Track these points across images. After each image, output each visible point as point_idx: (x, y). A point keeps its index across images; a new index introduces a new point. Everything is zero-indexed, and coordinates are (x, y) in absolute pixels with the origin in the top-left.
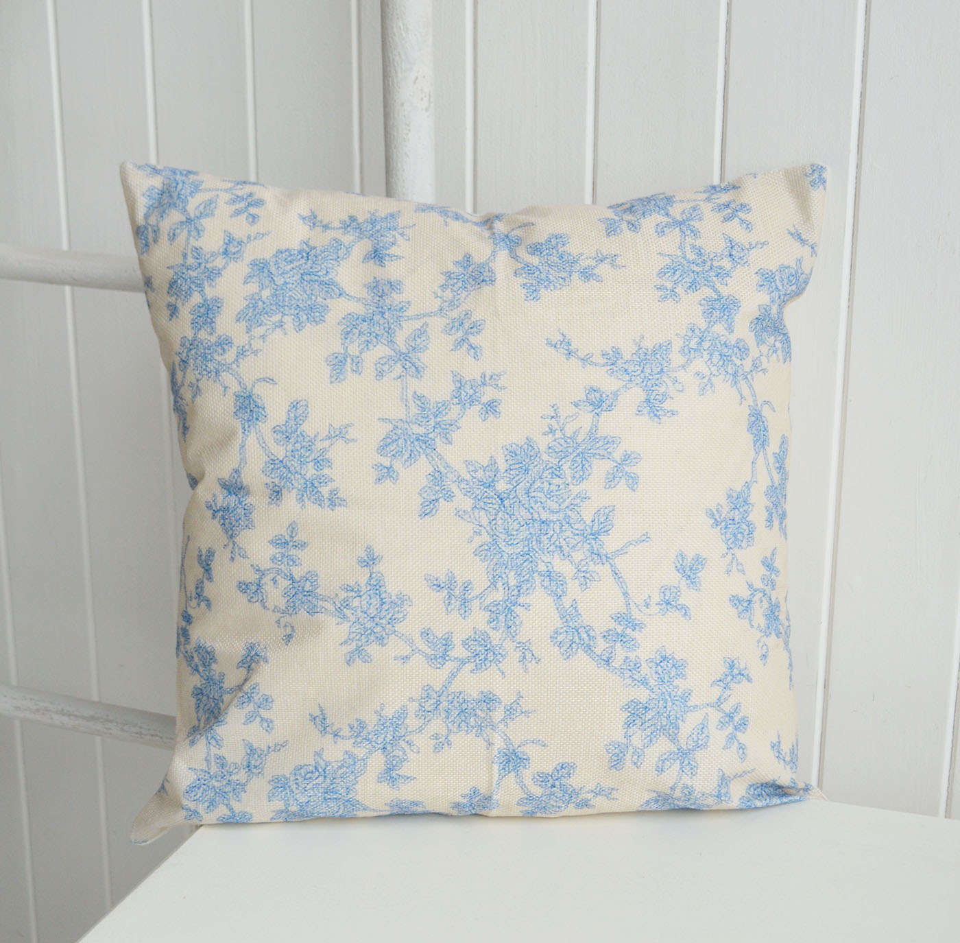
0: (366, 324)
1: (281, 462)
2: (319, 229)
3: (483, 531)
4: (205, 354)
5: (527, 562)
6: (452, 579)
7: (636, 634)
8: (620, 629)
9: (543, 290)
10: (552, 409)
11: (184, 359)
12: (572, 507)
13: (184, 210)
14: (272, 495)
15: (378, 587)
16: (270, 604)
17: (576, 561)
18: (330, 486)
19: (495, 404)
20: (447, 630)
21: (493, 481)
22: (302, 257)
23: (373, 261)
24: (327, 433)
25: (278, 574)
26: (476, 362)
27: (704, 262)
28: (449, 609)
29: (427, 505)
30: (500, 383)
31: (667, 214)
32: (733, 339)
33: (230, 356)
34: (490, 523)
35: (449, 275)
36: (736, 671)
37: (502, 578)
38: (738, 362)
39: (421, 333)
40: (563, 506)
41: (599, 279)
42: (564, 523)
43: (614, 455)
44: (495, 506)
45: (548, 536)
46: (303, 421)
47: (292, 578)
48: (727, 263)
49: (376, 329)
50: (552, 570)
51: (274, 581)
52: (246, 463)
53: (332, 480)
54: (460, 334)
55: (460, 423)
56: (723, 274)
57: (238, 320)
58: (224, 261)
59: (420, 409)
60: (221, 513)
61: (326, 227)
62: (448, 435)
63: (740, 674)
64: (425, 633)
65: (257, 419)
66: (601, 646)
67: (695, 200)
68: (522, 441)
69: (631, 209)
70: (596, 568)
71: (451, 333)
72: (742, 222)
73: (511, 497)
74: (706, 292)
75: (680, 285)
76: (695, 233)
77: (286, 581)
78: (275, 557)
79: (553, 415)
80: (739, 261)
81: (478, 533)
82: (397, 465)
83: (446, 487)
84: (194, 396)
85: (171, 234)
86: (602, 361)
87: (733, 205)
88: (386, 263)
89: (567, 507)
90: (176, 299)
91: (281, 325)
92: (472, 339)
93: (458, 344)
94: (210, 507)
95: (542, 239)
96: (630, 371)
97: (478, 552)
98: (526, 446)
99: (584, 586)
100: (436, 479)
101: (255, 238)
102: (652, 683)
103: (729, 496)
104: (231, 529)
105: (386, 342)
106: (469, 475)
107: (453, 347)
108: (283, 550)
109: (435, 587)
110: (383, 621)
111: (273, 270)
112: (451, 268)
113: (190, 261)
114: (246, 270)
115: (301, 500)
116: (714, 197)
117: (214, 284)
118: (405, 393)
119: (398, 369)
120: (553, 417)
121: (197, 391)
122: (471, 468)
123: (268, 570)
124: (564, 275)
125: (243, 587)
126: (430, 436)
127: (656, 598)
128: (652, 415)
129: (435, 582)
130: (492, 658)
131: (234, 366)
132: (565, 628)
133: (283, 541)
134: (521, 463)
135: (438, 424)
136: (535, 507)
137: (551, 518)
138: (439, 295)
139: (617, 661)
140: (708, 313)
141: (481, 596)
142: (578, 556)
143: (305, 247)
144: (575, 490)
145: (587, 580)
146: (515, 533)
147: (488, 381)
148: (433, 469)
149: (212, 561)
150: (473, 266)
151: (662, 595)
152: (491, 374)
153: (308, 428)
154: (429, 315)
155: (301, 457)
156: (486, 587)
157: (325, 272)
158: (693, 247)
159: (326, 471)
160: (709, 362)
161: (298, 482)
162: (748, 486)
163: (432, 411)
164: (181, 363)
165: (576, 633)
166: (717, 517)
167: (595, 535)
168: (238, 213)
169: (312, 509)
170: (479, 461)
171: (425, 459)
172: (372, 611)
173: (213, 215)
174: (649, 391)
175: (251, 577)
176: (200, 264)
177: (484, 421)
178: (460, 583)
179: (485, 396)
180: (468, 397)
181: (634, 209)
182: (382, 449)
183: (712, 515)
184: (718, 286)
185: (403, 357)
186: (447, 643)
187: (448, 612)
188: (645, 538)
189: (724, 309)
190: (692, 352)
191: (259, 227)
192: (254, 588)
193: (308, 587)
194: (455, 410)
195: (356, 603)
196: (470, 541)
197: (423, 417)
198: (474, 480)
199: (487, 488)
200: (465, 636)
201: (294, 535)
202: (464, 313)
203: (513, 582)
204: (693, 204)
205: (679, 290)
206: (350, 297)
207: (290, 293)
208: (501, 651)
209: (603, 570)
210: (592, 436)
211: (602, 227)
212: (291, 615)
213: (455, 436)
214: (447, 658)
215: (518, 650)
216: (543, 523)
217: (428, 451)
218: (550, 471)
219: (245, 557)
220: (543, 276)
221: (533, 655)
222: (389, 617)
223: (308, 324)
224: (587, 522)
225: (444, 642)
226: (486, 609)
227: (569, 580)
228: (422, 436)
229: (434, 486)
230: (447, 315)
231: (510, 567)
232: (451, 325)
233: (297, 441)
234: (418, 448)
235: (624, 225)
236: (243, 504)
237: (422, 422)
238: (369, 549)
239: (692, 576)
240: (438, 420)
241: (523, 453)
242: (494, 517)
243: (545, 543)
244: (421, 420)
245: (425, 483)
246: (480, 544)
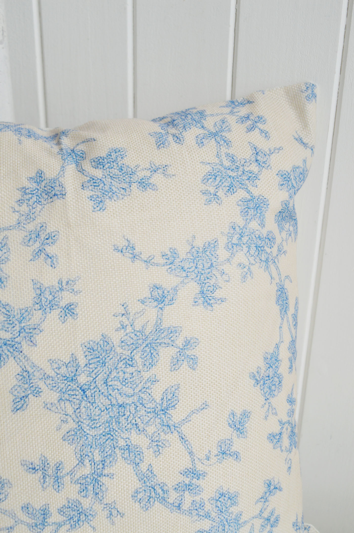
3: (69, 419)
5: (109, 440)
6: (45, 463)
7: (201, 482)
8: (187, 481)
9: (108, 201)
10: (123, 308)
12: (145, 390)
17: (150, 434)
19: (72, 307)
20: (44, 503)
21: (75, 375)
26: (53, 270)
27: (237, 168)
28: (45, 486)
29: (19, 402)
30: (76, 288)
31: (203, 127)
32: (264, 232)
34: (75, 411)
35: (24, 190)
36: (272, 487)
37: (89, 456)
38: (268, 250)
39: (2, 245)
40: (137, 390)
41: (154, 187)
42: (138, 404)
43: (177, 342)
45: (126, 416)
48: (254, 168)
50: (130, 444)
54: (37, 245)
55: (43, 326)
56: (253, 177)
59: (6, 316)
62: (32, 338)
63: (275, 488)
64: (26, 508)
66: (173, 496)
67: (222, 114)
68: (98, 338)
69: (172, 123)
70: (167, 436)
71: (29, 245)
72: (262, 131)
73: (92, 387)
74: (241, 194)
75: (220, 189)
76: (228, 143)
79: (123, 312)
80: (263, 165)
81: (65, 422)
83: (33, 384)
86: (163, 261)
87: (251, 117)
89: (140, 391)
92: (50, 250)
93: (37, 254)
95: (103, 154)
96: (186, 268)
97: (66, 437)
98: (102, 342)
99: (157, 453)
100: (24, 377)
102: (213, 515)
103: (266, 359)
106: (53, 372)
107: (32, 257)
109: (31, 470)
112: (27, 184)
116: (235, 110)
120: (123, 315)
122: (55, 366)
124: (125, 186)
126: (16, 340)
127: (215, 451)
128: (206, 304)
129: (31, 466)
130: (84, 519)
132: (143, 488)
134: (99, 357)
135: (23, 328)
136: (113, 394)
137: (127, 402)
138: (16, 209)
139: (186, 505)
140: (245, 212)
141: (71, 473)
142: (151, 429)
144: (146, 375)
145: (160, 448)
146: (97, 418)
147: (65, 287)
148: (21, 369)
150: (45, 182)
151: (220, 448)
152: (67, 280)
154: (9, 228)
156: (75, 464)
158: (227, 155)
160: (248, 254)
162: (277, 347)
163: (16, 318)
165: (153, 490)
166: (258, 378)
167: (165, 411)
170: (61, 359)
171: (14, 361)
174: (202, 284)
177: (63, 323)
178: (52, 464)
179: (64, 301)
180: (48, 302)
181: (175, 122)
183: (254, 376)
184: (250, 188)
186: (45, 513)
187: (44, 489)
188: (205, 406)
189: (257, 208)
190: (235, 247)
194: (37, 316)
196: (59, 429)
197: (8, 324)
198: (58, 376)
199: (70, 381)
200: (60, 506)
202: (40, 225)
204: (220, 117)
205: (221, 193)
208: (91, 512)
209: (173, 438)
210: (158, 329)
211: (153, 140)
213: (38, 338)
214: (46, 524)
215: (105, 509)
216: (121, 406)
217: (16, 354)
218: (124, 361)
220: (107, 188)
221: (118, 511)
224: (158, 401)
225: (42, 512)
226: (77, 482)
227: (145, 450)
228: (9, 341)
229: (23, 385)
230: (24, 228)
231: (94, 446)
232: (28, 238)
234: (6, 351)
235: (170, 138)
237: (8, 328)
239: (241, 428)
240: (23, 325)
241: (99, 348)
242: (78, 406)
243: (123, 422)
244: (7, 326)
245: (14, 382)
246: (67, 430)
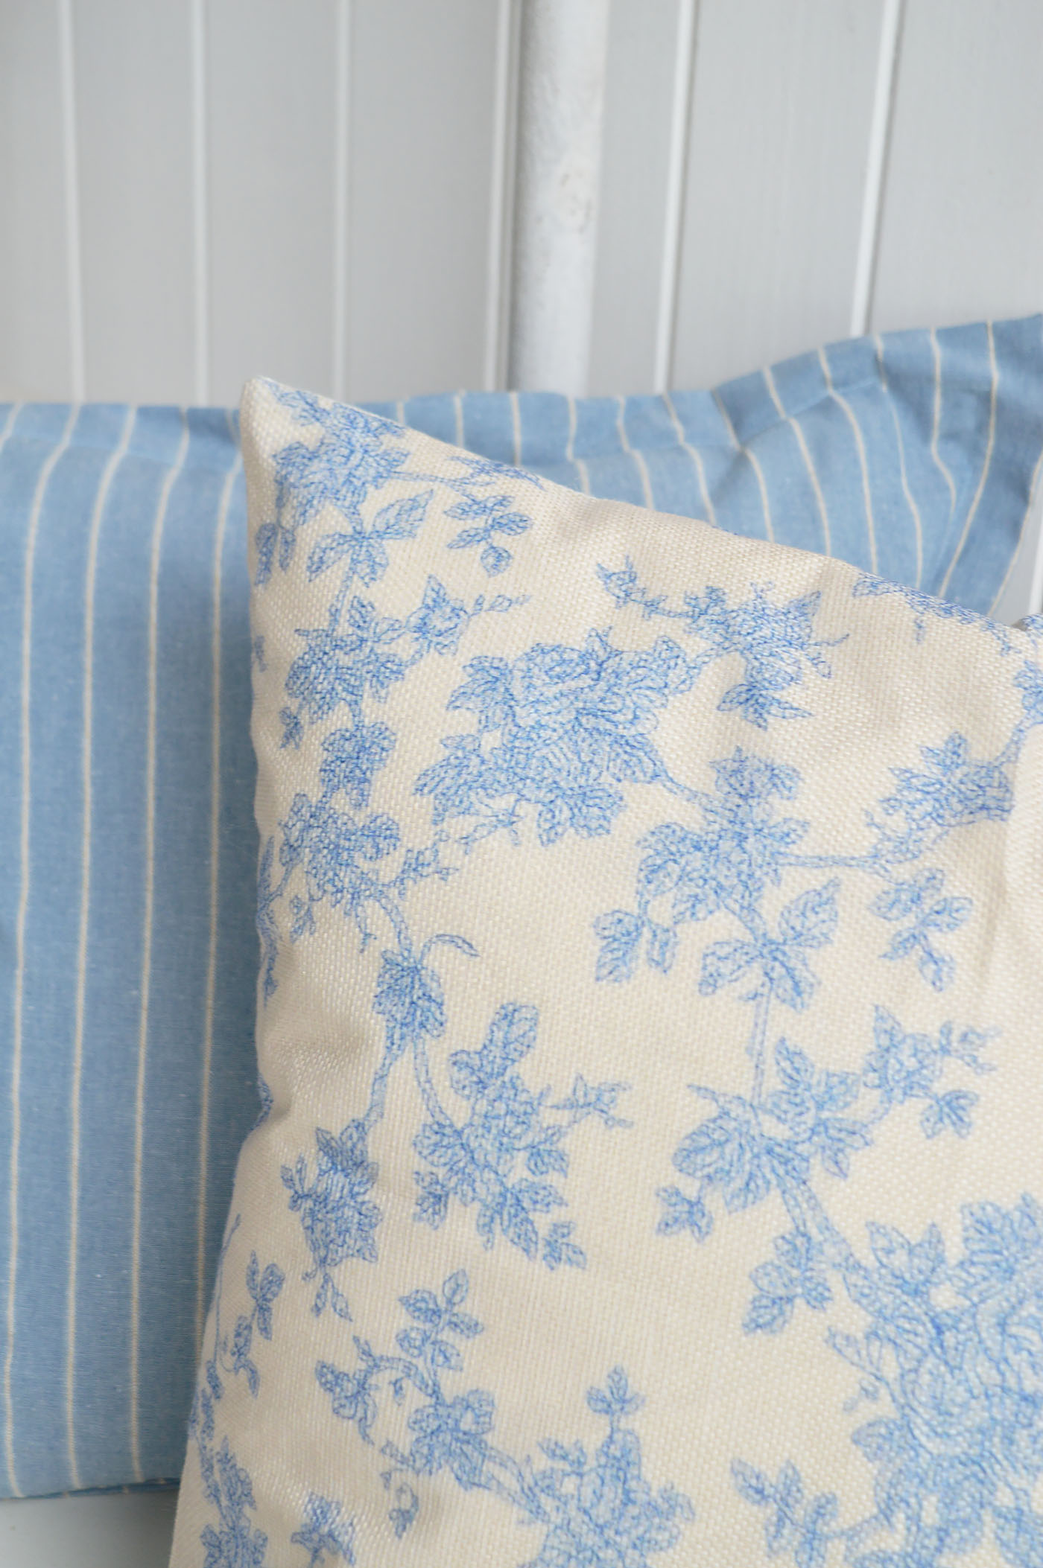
0: (699, 854)
1: (459, 1133)
2: (635, 609)
3: (883, 1392)
4: (337, 846)
5: (973, 1480)
6: (791, 1485)
11: (292, 841)
13: (354, 511)
14: (424, 1199)
15: (623, 1464)
16: (379, 1432)
18: (558, 1214)
19: (962, 1102)
21: (927, 1281)
22: (586, 673)
23: (740, 709)
24: (570, 1091)
25: (409, 1376)
26: (936, 994)
28: (776, 1545)
29: (766, 1307)
30: (983, 1055)
33: (389, 868)
34: (902, 1376)
37: (909, 1505)
39: (822, 900)
44: (919, 1340)
46: (521, 1054)
47: (436, 1393)
49: (723, 874)
50: (1025, 1508)
51: (397, 1387)
52: (382, 1116)
53: (562, 1203)
54: (910, 921)
55: (875, 1132)
57: (419, 790)
58: (416, 646)
59: (788, 1081)
60: (309, 1203)
61: (652, 607)
62: (840, 1156)
65: (422, 1025)
68: (1009, 1203)
71: (889, 915)
73: (963, 1326)
77: (423, 1396)
78: (407, 1337)
81: (870, 1395)
82: (714, 1202)
83: (814, 1274)
84: (297, 931)
85: (316, 559)
88: (771, 719)
90: (301, 707)
91: (510, 820)
92: (937, 940)
93: (905, 943)
94: (289, 1182)
97: (863, 1435)
98: (1018, 1214)
100: (795, 1249)
101: (492, 608)
104: (327, 1247)
105: (737, 907)
106: (872, 1257)
107: (887, 948)
108: (428, 1326)
109: (751, 1492)
110: (624, 1541)
111: (517, 688)
112: (915, 762)
113: (344, 628)
114: (459, 678)
115: (486, 1227)
117: (383, 693)
118: (759, 1038)
119: (753, 978)
121: (307, 920)
122: (882, 1242)
123: (388, 1360)
125: (329, 1377)
126: (799, 1148)
129: (754, 1482)
131: (393, 892)
133: (432, 1306)
134: (999, 1253)
135: (823, 1124)
136: (1014, 1359)
138: (877, 820)
141: (851, 1534)
143: (597, 646)
146: (956, 1410)
147: (955, 1045)
148: (794, 1226)
149: (275, 1295)
150: (965, 769)
152: (964, 1029)
153: (529, 1072)
154: (845, 862)
155: (503, 1133)
156: (867, 1515)
157: (630, 717)
159: (553, 1179)
161: (487, 1187)
163: (814, 1092)
164: (285, 848)
168: (467, 539)
169: (506, 1254)
170: (902, 1229)
171: (779, 1200)
172: (602, 1513)
173: (412, 534)
175: (350, 1363)
176: (362, 640)
177: (928, 1137)
178: (809, 1494)
179: (944, 1080)
180: (904, 1074)
182: (686, 1156)
185: (771, 950)
187: (772, 1552)
191: (506, 583)
192: (350, 1387)
193: (467, 1423)
194: (868, 1100)
195: (569, 1486)
196: (849, 1408)
197: (790, 1102)
198: (883, 1271)
199: (908, 1294)
201: (457, 1299)
202: (927, 874)
203: (931, 1516)
206: (674, 786)
207: (545, 751)
212: (418, 1473)
213: (857, 1160)
216: (1026, 1399)
217: (790, 1183)
219: (344, 1315)
222: (634, 1533)
223: (572, 831)
228: (780, 1146)
229: (788, 1268)
230: (886, 870)
231: (930, 1482)
232: (893, 896)
233: (500, 1097)
234: (767, 1171)
236: (360, 1199)
237: (786, 1112)
238: (617, 1376)
240: (825, 1115)
241: (1008, 1230)
242: (915, 1364)
243: (1023, 1444)
244: (784, 1106)
245: (768, 1254)
246: (871, 1418)
